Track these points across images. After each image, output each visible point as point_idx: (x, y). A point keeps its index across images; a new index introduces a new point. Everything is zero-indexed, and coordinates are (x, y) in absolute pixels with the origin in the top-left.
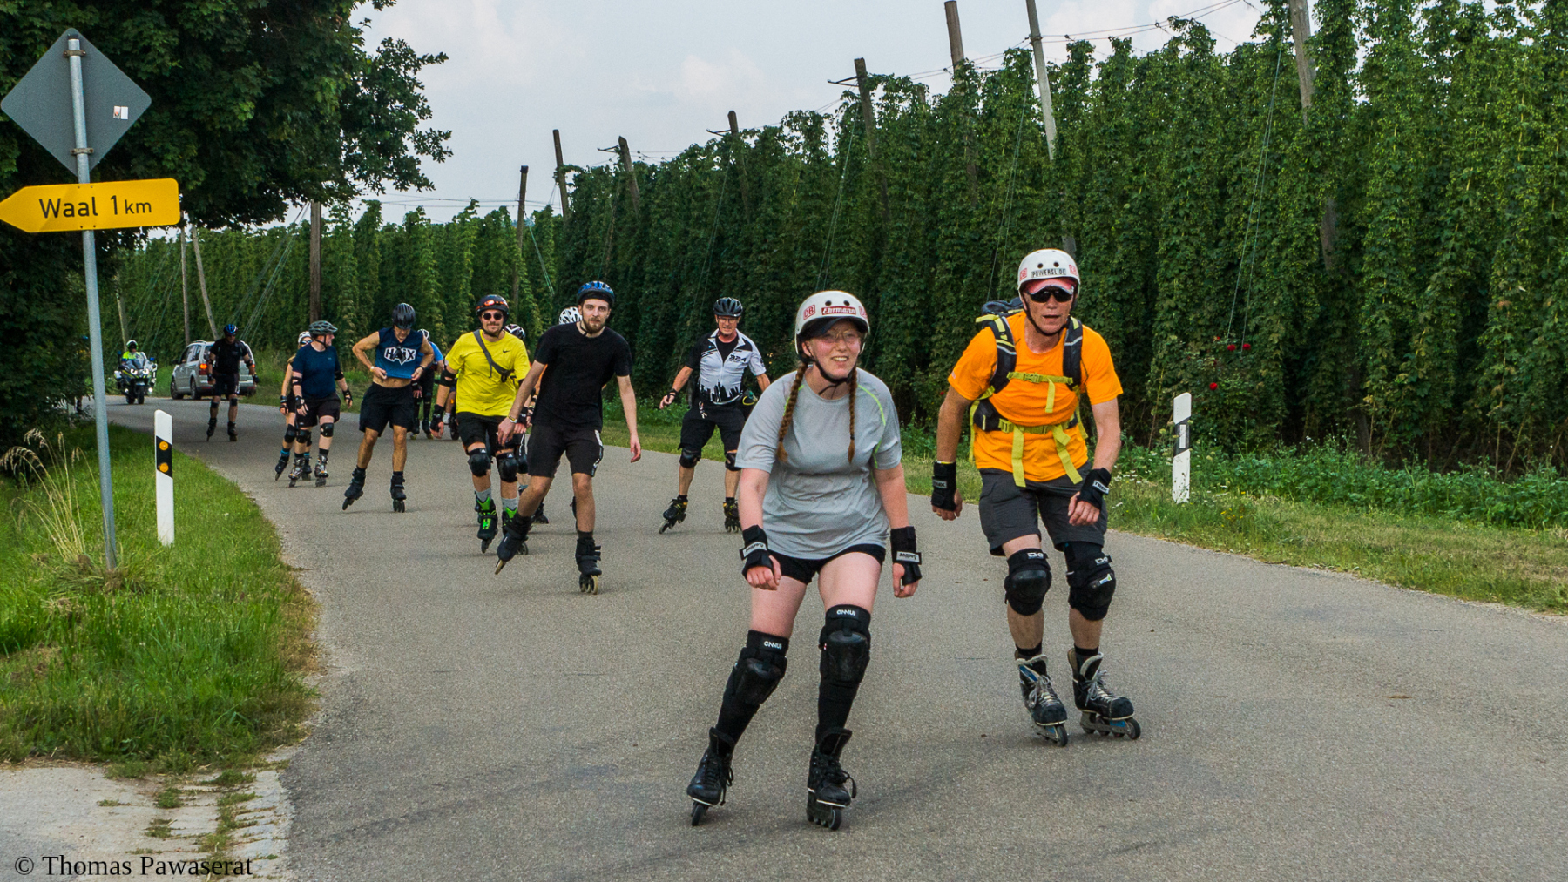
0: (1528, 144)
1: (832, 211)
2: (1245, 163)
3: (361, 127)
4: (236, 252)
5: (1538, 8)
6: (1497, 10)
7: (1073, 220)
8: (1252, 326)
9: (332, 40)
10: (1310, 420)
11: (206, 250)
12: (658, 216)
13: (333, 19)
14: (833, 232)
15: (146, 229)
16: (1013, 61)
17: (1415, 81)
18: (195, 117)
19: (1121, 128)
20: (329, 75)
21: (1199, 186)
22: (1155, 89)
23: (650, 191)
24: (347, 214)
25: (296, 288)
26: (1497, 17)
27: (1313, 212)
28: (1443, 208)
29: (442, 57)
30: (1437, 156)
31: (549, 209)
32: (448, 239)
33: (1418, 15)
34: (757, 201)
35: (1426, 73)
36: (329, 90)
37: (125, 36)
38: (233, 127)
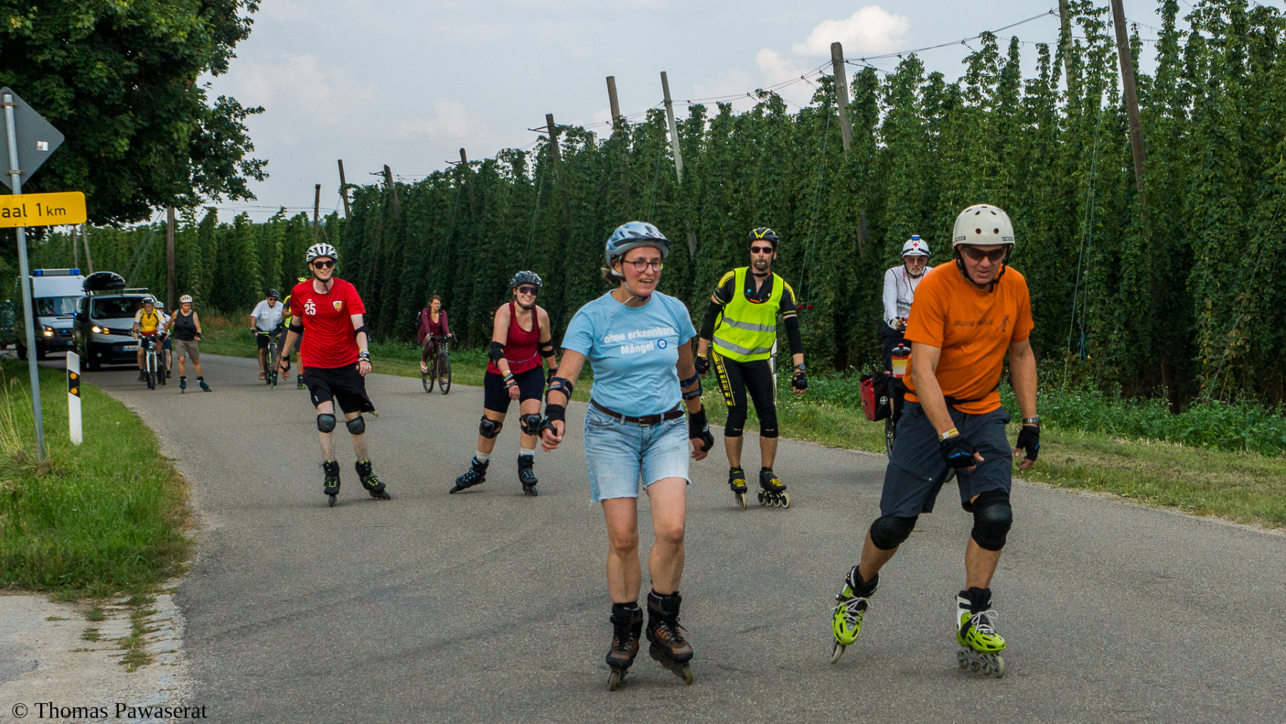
0: (990, 175)
1: (532, 216)
2: (807, 186)
3: (204, 157)
4: (114, 243)
5: (994, 87)
6: (968, 88)
7: (694, 223)
8: (813, 292)
9: (184, 97)
10: (852, 354)
11: (92, 241)
12: (412, 219)
13: (184, 83)
14: (533, 230)
15: (52, 227)
16: (653, 117)
17: (916, 134)
18: (87, 149)
19: (725, 163)
20: (183, 121)
21: (777, 201)
22: (747, 137)
23: (406, 202)
24: (193, 216)
25: (157, 268)
26: (969, 93)
27: (852, 219)
28: (936, 217)
29: (261, 110)
30: (932, 183)
31: (335, 214)
32: (265, 234)
33: (918, 91)
34: (480, 209)
35: (924, 128)
36: (182, 130)
37: (35, 91)
38: (115, 157)
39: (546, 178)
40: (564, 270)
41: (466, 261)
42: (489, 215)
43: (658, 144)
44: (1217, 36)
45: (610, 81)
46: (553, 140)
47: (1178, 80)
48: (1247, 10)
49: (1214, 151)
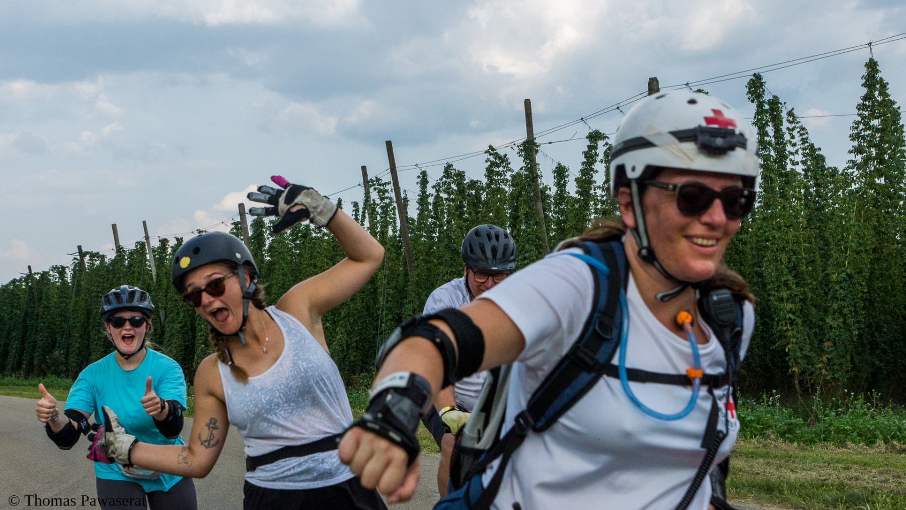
39: (78, 281)
40: (89, 332)
41: (32, 329)
42: (45, 303)
43: (142, 260)
44: (450, 196)
45: (114, 226)
46: (82, 260)
47: (430, 220)
48: (465, 182)
49: (450, 258)
